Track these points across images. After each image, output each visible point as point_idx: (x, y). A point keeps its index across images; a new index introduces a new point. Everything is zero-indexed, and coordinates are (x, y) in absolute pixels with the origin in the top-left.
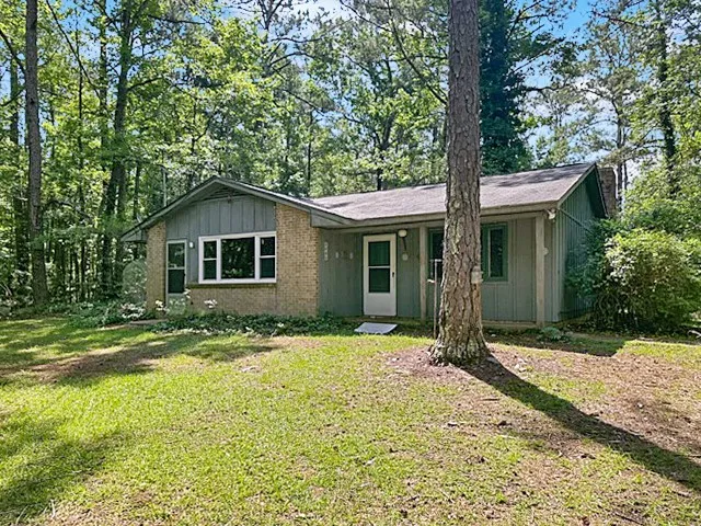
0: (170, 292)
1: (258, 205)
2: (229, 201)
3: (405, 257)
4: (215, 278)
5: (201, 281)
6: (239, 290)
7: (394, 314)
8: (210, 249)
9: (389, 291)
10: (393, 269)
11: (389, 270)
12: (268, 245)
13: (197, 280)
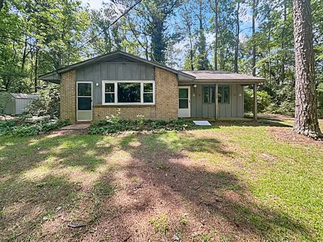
0: (79, 109)
1: (143, 68)
2: (124, 64)
3: (194, 95)
4: (113, 102)
5: (104, 104)
6: (132, 109)
7: (190, 116)
8: (110, 87)
9: (188, 108)
10: (189, 99)
11: (187, 100)
12: (148, 87)
13: (101, 103)
